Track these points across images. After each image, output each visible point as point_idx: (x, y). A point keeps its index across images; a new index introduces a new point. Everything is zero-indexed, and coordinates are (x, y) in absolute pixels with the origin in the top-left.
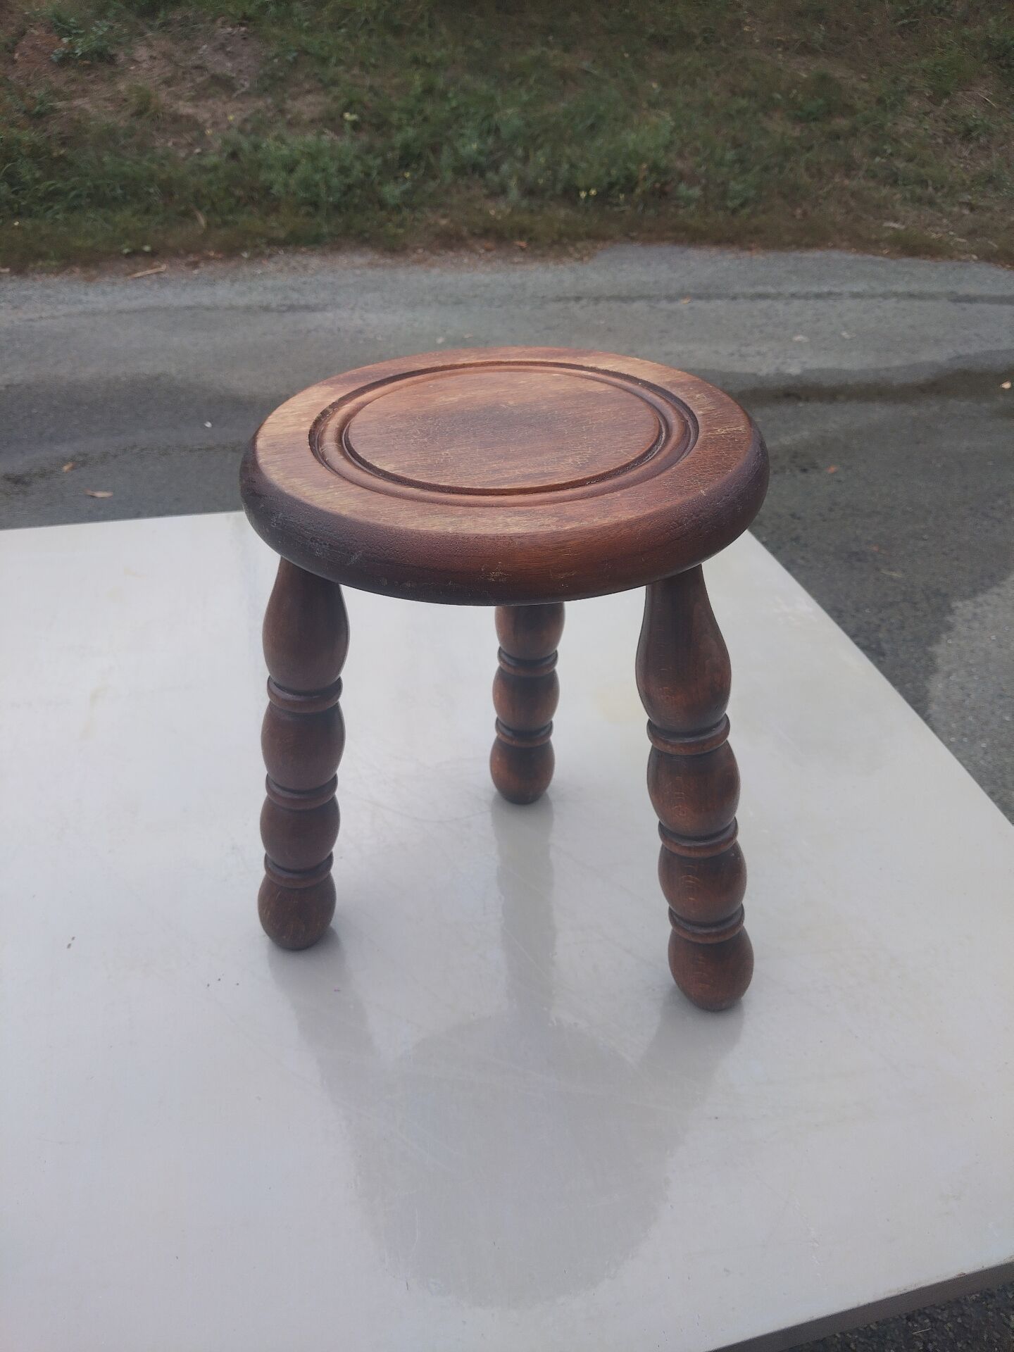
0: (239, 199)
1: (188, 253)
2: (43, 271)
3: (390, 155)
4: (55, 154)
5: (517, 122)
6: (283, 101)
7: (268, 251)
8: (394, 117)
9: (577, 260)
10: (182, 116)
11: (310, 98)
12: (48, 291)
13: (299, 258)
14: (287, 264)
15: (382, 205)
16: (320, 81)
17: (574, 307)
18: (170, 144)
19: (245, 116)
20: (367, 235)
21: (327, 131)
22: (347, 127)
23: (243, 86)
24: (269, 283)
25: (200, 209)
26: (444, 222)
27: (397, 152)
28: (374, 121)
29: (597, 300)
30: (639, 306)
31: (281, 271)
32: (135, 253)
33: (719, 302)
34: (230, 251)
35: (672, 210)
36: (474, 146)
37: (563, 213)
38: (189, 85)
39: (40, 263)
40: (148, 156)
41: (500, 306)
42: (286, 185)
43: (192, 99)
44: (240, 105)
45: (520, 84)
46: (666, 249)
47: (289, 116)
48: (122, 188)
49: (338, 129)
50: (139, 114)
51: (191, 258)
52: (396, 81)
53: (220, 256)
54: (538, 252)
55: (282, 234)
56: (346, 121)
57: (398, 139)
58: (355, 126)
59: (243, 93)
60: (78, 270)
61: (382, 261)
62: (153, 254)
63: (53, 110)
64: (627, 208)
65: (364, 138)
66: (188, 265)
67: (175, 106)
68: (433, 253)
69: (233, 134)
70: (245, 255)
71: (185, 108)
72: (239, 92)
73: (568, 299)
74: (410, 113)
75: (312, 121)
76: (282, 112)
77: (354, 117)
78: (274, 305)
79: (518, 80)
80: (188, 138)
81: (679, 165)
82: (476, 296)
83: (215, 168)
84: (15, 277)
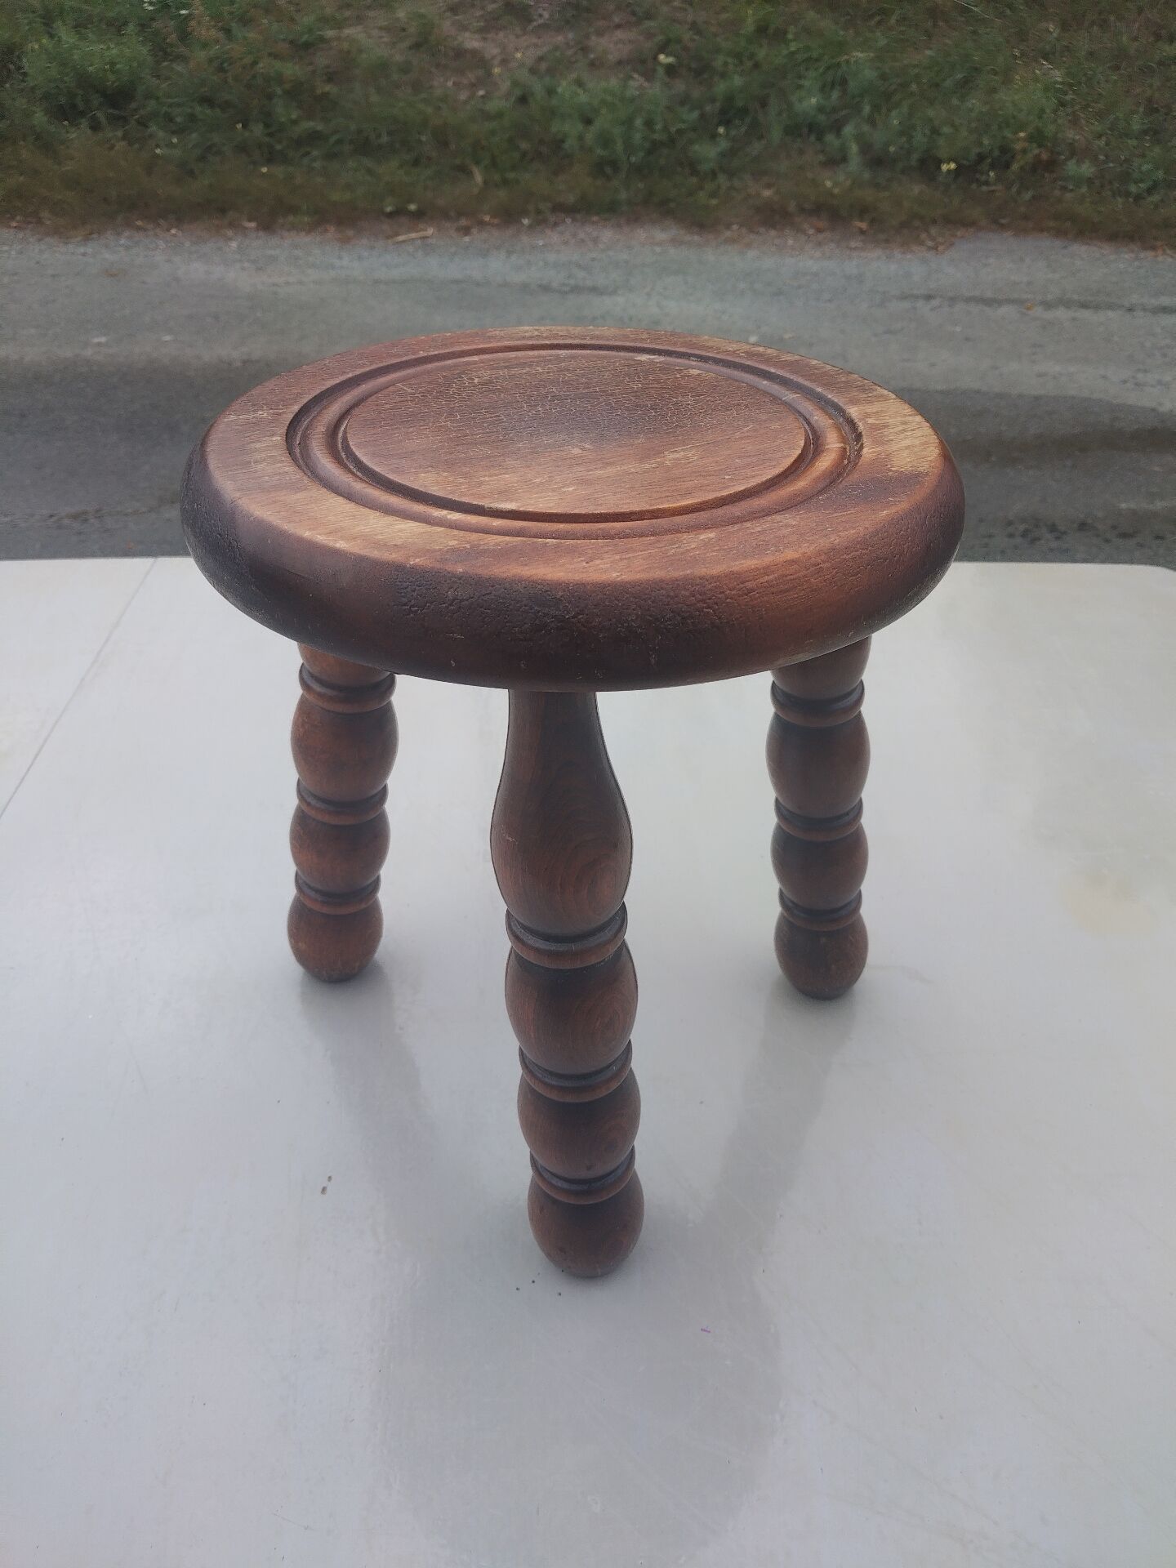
0: (524, 154)
1: (460, 214)
2: (293, 228)
3: (708, 108)
4: (319, 92)
5: (869, 74)
6: (587, 36)
7: (552, 219)
8: (719, 61)
9: (930, 249)
10: (466, 51)
11: (620, 34)
12: (297, 252)
13: (589, 229)
14: (574, 235)
15: (693, 167)
16: (634, 13)
17: (923, 308)
18: (450, 84)
19: (539, 53)
20: (672, 205)
21: (636, 76)
22: (661, 71)
23: (541, 16)
24: (552, 257)
25: (477, 163)
26: (767, 193)
27: (718, 104)
28: (693, 65)
29: (953, 300)
30: (1005, 310)
31: (566, 243)
32: (400, 212)
33: (1110, 314)
34: (508, 216)
35: (1057, 193)
36: (814, 100)
37: (916, 189)
38: (478, 13)
39: (291, 218)
40: (423, 96)
41: (830, 301)
42: (581, 138)
43: (481, 30)
44: (535, 40)
45: (879, 23)
46: (1046, 243)
47: (592, 56)
48: (390, 133)
49: (649, 75)
50: (417, 46)
51: (463, 222)
52: (724, 16)
53: (496, 221)
54: (882, 237)
55: (571, 199)
56: (660, 64)
57: (721, 87)
58: (670, 70)
59: (539, 26)
60: (332, 229)
61: (688, 238)
62: (420, 216)
63: (322, 39)
64: (999, 187)
65: (680, 86)
66: (458, 230)
67: (460, 39)
68: (751, 230)
69: (524, 75)
70: (526, 221)
71: (472, 42)
72: (535, 24)
73: (916, 297)
74: (738, 56)
75: (620, 63)
76: (585, 50)
77: (670, 60)
78: (555, 285)
79: (877, 18)
80: (471, 76)
81: (1071, 134)
82: (799, 287)
83: (500, 115)
84: (261, 233)
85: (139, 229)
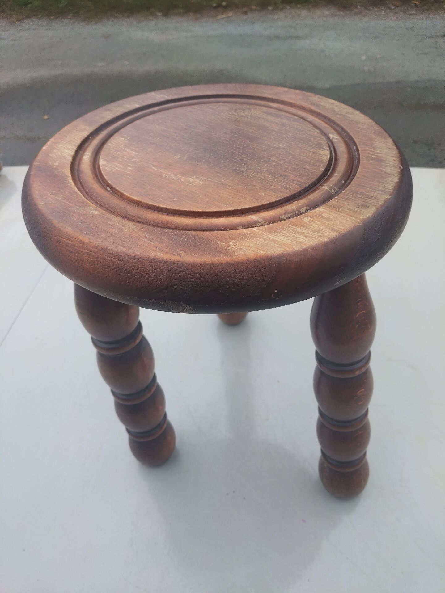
1: (243, 6)
2: (177, 14)
7: (281, 6)
12: (178, 25)
13: (296, 10)
14: (290, 13)
17: (441, 42)
24: (280, 23)
31: (286, 17)
32: (219, 6)
34: (263, 6)
39: (176, 11)
41: (398, 40)
51: (245, 9)
53: (258, 8)
54: (425, 7)
60: (192, 14)
61: (338, 13)
62: (226, 7)
66: (242, 13)
68: (366, 8)
70: (270, 8)
73: (438, 37)
78: (281, 35)
82: (385, 34)
84: (164, 18)
85: (116, 17)
